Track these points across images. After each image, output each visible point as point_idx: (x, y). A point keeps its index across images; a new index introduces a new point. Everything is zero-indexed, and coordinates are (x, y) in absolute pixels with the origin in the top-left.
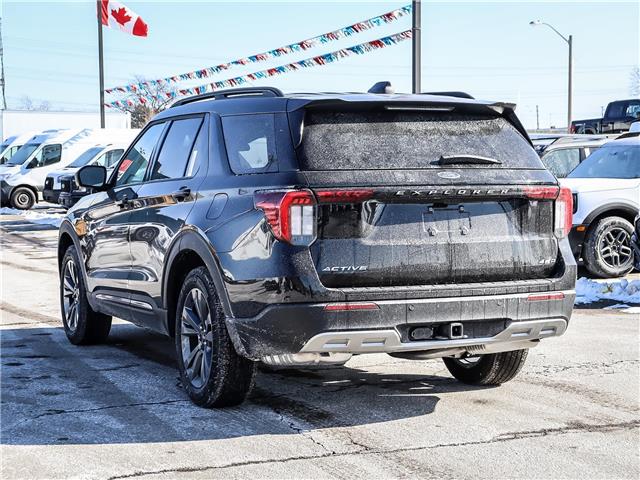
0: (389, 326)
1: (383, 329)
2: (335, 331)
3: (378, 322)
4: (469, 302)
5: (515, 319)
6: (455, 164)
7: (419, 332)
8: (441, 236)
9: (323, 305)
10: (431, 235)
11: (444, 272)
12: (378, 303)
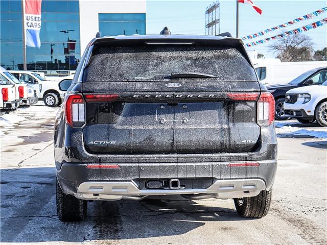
0: (128, 179)
1: (123, 181)
2: (93, 181)
3: (120, 176)
4: (183, 166)
5: (219, 178)
6: (182, 78)
7: (152, 184)
8: (167, 124)
9: (85, 165)
10: (160, 123)
11: (168, 146)
12: (120, 164)
